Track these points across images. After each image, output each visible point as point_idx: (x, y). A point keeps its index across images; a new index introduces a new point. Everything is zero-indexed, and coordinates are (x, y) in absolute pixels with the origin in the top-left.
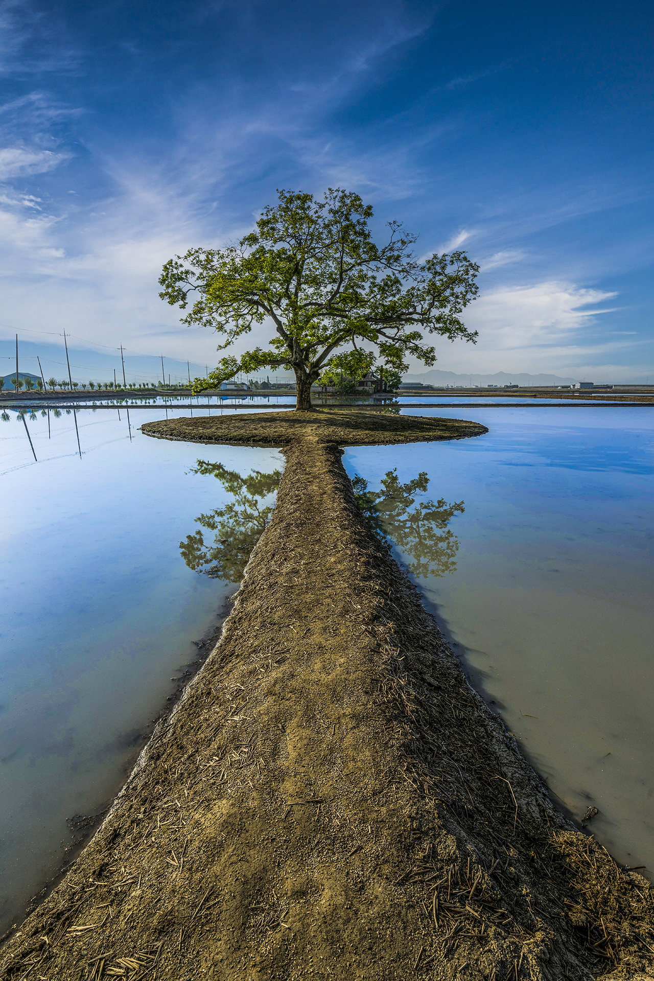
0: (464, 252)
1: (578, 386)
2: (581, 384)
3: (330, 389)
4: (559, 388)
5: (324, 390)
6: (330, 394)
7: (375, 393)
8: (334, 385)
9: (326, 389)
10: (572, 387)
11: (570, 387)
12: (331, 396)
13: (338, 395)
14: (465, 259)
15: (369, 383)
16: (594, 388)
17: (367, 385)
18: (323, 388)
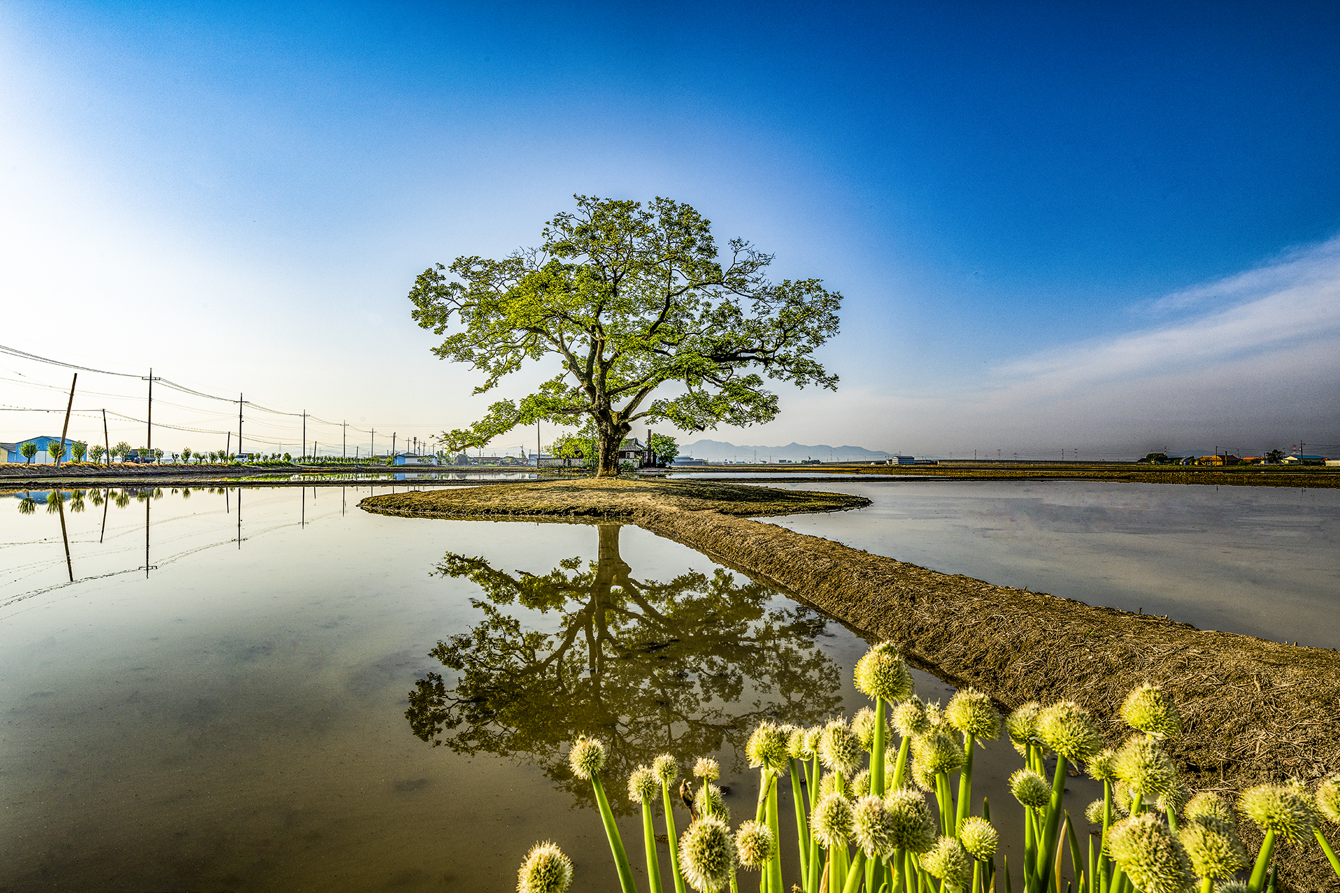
0: (818, 280)
1: (895, 461)
2: (900, 458)
3: (577, 462)
4: (872, 464)
5: (567, 464)
6: (576, 469)
7: (641, 467)
8: (582, 457)
9: (570, 462)
10: (888, 462)
11: (885, 462)
12: (577, 471)
13: (588, 470)
14: (819, 288)
15: (632, 455)
16: (916, 464)
17: (628, 457)
18: (565, 460)
